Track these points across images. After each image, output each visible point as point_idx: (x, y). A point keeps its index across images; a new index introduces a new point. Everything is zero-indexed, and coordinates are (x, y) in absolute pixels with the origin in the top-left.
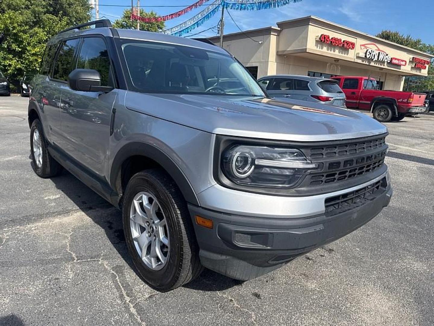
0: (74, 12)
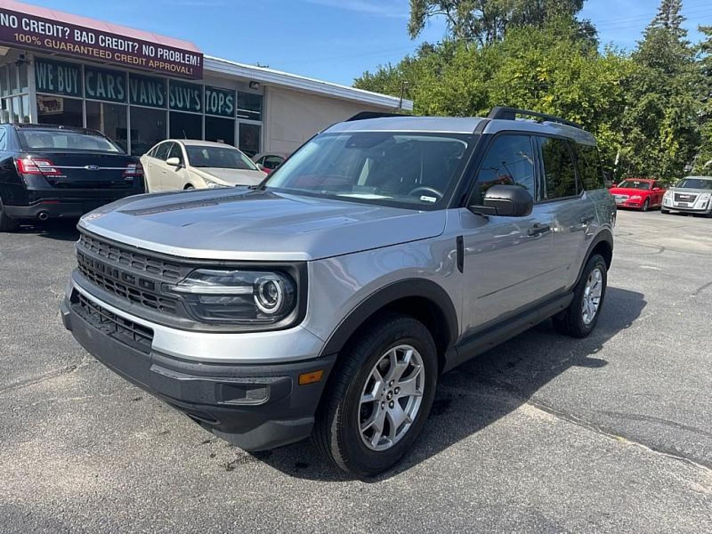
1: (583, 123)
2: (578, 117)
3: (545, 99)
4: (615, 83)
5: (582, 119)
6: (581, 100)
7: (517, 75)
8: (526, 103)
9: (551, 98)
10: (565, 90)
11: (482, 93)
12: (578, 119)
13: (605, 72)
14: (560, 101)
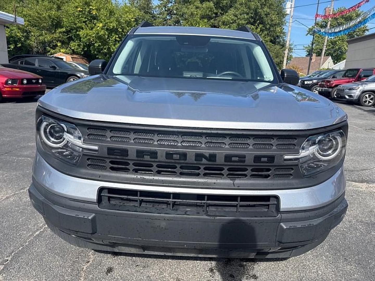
0: (269, 20)
1: (120, 40)
2: (117, 36)
3: (98, 25)
4: (132, 20)
5: (119, 37)
6: (117, 27)
7: (79, 9)
8: (88, 26)
9: (101, 25)
10: (108, 21)
11: (57, 18)
12: (117, 38)
13: (126, 13)
14: (106, 27)
